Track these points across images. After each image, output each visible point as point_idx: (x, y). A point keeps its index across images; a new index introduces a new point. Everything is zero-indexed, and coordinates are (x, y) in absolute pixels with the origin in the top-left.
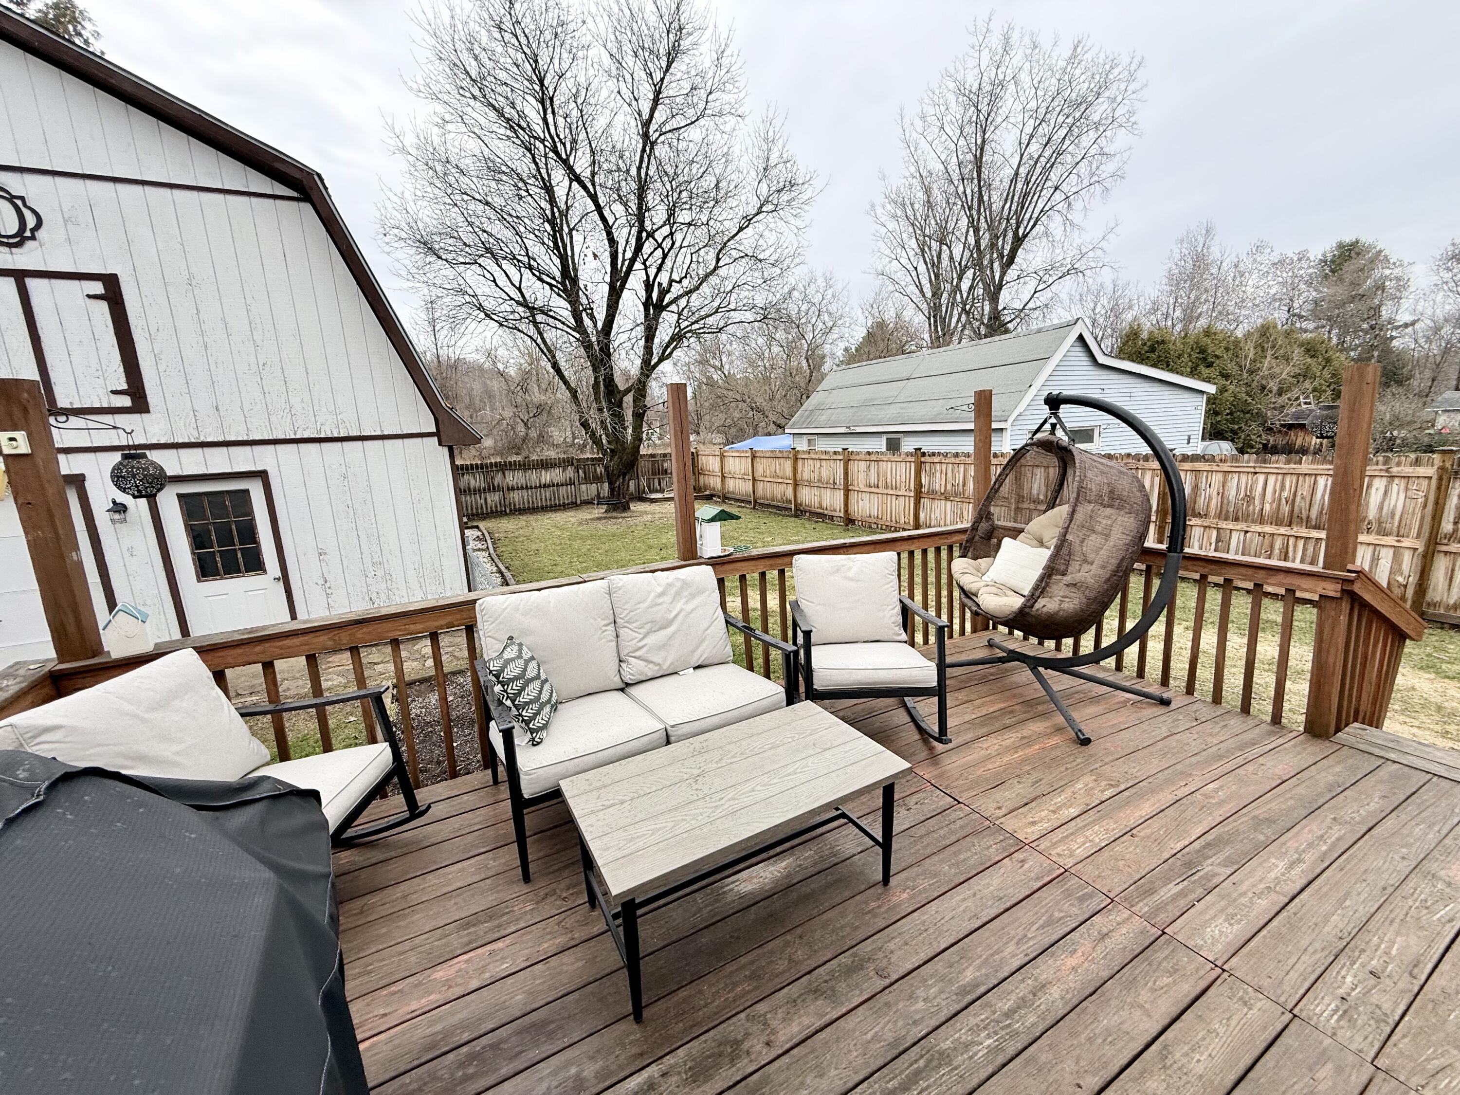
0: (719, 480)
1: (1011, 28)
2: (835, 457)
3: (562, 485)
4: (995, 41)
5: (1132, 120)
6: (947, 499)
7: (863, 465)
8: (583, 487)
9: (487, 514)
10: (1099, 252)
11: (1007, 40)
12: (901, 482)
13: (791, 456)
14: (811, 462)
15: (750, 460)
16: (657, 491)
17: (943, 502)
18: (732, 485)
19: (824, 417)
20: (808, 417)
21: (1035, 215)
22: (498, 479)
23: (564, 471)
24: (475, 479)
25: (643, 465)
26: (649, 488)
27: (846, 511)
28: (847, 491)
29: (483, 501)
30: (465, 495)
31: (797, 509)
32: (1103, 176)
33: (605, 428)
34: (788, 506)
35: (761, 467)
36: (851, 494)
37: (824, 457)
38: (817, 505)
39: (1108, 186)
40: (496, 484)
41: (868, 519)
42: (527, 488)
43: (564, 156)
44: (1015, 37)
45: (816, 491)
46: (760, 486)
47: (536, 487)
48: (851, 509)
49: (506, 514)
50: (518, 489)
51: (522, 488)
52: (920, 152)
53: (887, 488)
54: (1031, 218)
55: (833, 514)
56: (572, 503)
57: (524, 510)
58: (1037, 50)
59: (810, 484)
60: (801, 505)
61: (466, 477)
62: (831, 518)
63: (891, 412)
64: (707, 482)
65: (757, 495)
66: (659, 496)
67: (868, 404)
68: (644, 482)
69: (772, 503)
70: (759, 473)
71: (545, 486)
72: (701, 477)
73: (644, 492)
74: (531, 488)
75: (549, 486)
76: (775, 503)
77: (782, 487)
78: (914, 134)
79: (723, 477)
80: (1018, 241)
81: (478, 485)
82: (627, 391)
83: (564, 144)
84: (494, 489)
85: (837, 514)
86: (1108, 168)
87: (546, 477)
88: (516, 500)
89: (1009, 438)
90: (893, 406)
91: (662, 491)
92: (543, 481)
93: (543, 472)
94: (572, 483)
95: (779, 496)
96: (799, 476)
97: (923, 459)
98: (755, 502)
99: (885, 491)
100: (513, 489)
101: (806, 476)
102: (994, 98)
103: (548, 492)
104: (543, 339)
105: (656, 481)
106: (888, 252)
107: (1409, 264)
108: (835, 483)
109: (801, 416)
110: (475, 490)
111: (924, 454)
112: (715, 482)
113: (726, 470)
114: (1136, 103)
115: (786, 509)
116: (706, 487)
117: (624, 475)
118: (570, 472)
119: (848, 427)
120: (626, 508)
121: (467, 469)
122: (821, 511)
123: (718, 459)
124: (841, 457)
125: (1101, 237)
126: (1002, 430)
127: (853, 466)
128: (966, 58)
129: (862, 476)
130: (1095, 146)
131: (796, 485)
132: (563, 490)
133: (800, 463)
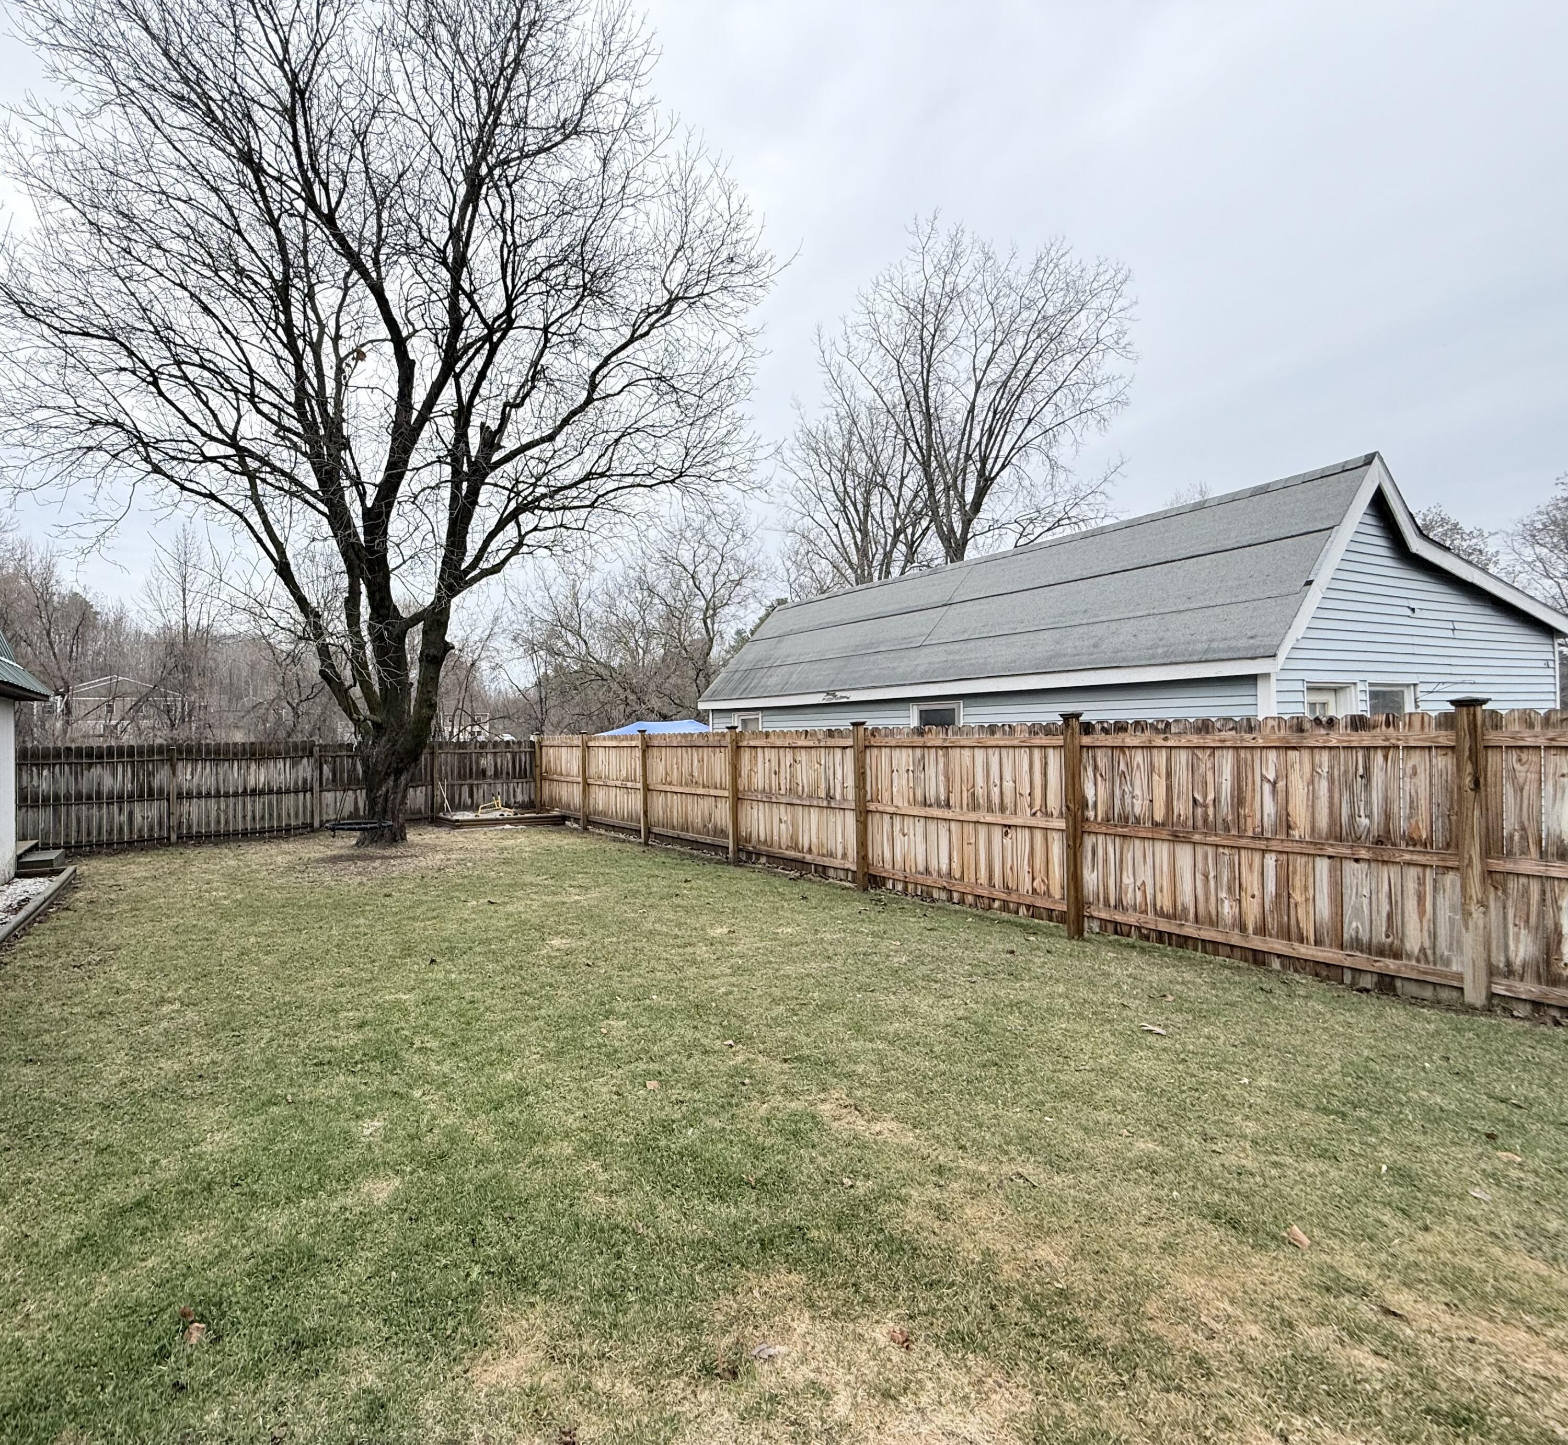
0: (577, 791)
1: (960, 230)
2: (831, 742)
3: (288, 792)
4: (940, 246)
5: (1123, 342)
6: (1176, 838)
7: (904, 758)
8: (329, 797)
9: (131, 843)
10: (1100, 498)
11: (955, 241)
12: (1017, 793)
13: (727, 741)
14: (772, 754)
15: (638, 753)
16: (466, 808)
17: (1163, 850)
18: (601, 799)
19: (774, 680)
20: (741, 680)
21: (1004, 453)
22: (162, 777)
23: (294, 765)
24: (114, 775)
25: (446, 761)
26: (452, 802)
27: (863, 857)
28: (863, 814)
29: (124, 818)
30: (90, 805)
31: (738, 850)
32: (1099, 402)
33: (366, 687)
34: (719, 841)
35: (660, 766)
36: (874, 822)
37: (802, 742)
38: (785, 841)
39: (1105, 414)
40: (156, 784)
41: (921, 879)
42: (218, 795)
43: (325, 210)
44: (966, 241)
45: (784, 813)
46: (658, 803)
47: (236, 794)
48: (874, 853)
49: (170, 844)
50: (199, 796)
51: (208, 795)
52: (844, 377)
53: (974, 805)
54: (997, 457)
55: (827, 861)
56: (305, 826)
57: (208, 836)
58: (991, 262)
59: (769, 798)
60: (748, 840)
61: (96, 771)
62: (823, 871)
63: (925, 660)
64: (556, 793)
65: (653, 818)
66: (469, 816)
67: (870, 651)
68: (442, 791)
69: (683, 834)
70: (655, 779)
71: (254, 792)
72: (546, 785)
73: (441, 808)
74: (227, 795)
75: (262, 793)
76: (690, 835)
77: (706, 804)
78: (837, 358)
79: (586, 785)
80: (985, 483)
81: (117, 787)
82: (415, 619)
83: (325, 186)
84: (148, 794)
85: (837, 863)
86: (1102, 395)
87: (258, 775)
88: (194, 817)
89: (1274, 697)
90: (925, 651)
91: (474, 807)
92: (251, 783)
93: (253, 766)
94: (306, 788)
95: (698, 821)
96: (743, 782)
97: (1086, 740)
98: (649, 832)
99: (973, 816)
100: (189, 796)
101: (759, 781)
102: (940, 313)
103: (259, 803)
104: (266, 522)
105: (465, 790)
106: (798, 506)
107: (1490, 534)
108: (830, 797)
109: (728, 681)
110: (110, 797)
111: (1087, 728)
112: (570, 794)
113: (592, 771)
114: (1125, 322)
115: (714, 847)
116: (554, 802)
117: (398, 773)
118: (305, 769)
119: (832, 693)
120: (397, 837)
121: (100, 756)
122: (799, 855)
123: (578, 753)
124: (849, 742)
125: (1102, 478)
126: (1251, 680)
127: (879, 761)
128: (905, 262)
129: (901, 782)
130: (1077, 372)
131: (737, 799)
132: (288, 801)
133: (746, 756)
